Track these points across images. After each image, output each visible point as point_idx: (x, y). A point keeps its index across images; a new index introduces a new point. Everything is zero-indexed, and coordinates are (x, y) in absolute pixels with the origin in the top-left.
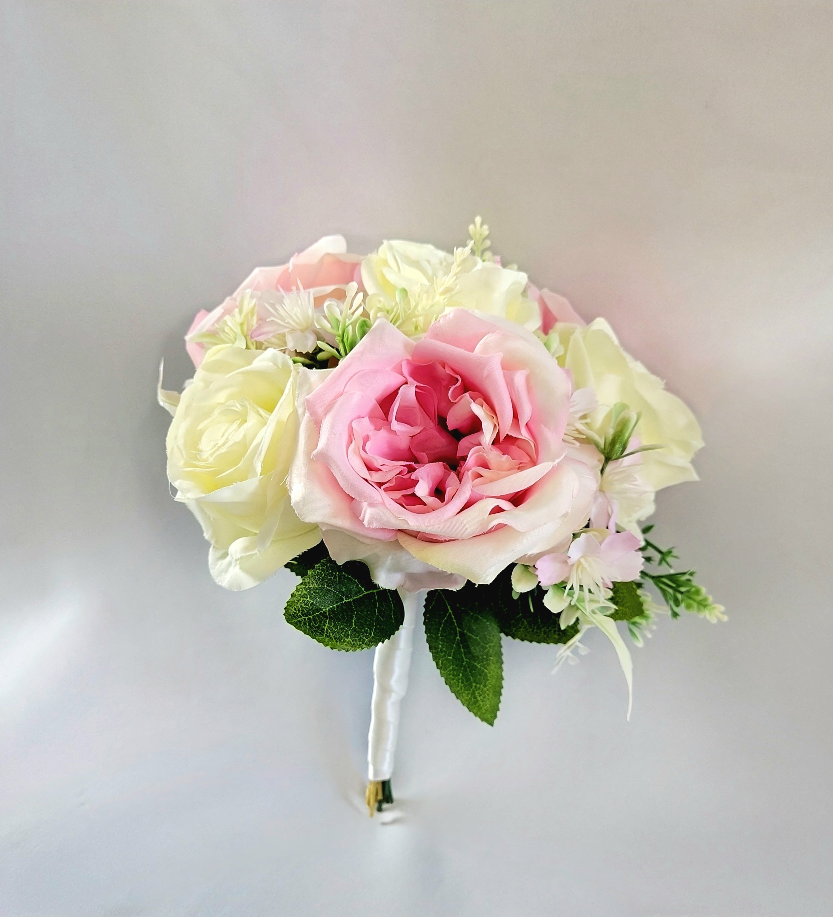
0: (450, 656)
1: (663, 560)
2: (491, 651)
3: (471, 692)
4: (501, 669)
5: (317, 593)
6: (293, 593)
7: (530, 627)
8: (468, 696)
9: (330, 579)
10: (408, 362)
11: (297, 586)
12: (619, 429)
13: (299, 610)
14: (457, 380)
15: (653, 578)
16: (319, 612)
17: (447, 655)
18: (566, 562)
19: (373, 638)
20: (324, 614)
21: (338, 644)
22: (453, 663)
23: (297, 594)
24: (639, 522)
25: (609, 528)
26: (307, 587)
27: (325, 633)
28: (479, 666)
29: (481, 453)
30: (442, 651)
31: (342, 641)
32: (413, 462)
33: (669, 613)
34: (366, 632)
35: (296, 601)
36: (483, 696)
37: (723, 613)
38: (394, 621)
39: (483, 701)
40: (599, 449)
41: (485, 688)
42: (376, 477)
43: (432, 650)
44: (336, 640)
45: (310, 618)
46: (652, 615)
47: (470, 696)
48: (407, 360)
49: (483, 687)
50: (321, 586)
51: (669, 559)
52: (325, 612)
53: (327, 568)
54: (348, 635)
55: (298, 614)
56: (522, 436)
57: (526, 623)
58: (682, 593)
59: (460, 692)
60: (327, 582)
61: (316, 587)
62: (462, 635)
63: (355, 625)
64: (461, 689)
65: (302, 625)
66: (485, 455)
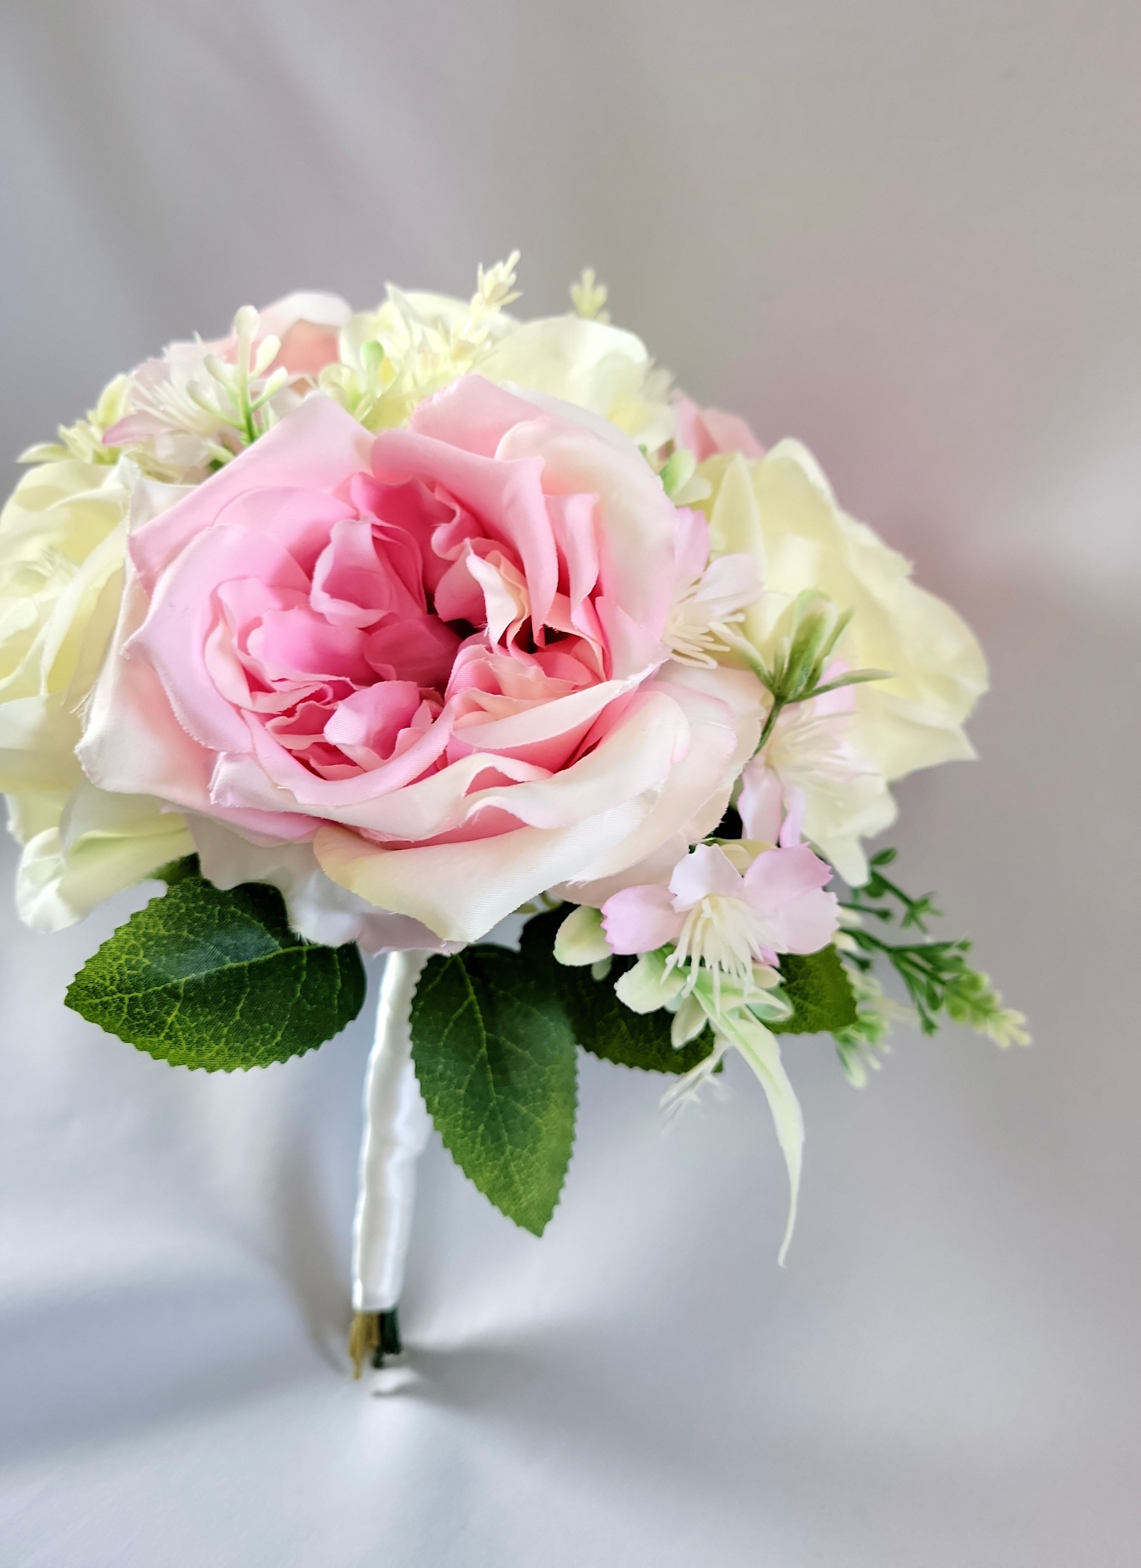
0: (460, 1088)
1: (912, 917)
2: (554, 1081)
3: (500, 1163)
4: (572, 1118)
5: (163, 946)
6: (106, 944)
7: (633, 1037)
8: (492, 1172)
9: (198, 920)
10: (367, 480)
11: (117, 930)
12: (802, 638)
13: (112, 979)
14: (453, 514)
15: (890, 950)
16: (163, 986)
17: (453, 1085)
18: (671, 907)
19: (277, 1044)
20: (173, 993)
21: (193, 1054)
22: (465, 1101)
23: (114, 946)
24: (865, 842)
25: (782, 844)
26: (141, 932)
27: (166, 1030)
28: (524, 1110)
29: (482, 659)
30: (442, 1077)
31: (204, 1048)
32: (346, 676)
33: (916, 1021)
34: (264, 1031)
35: (109, 961)
36: (525, 1171)
37: (1022, 1028)
38: (336, 1012)
39: (524, 1183)
40: (761, 677)
41: (532, 1155)
42: (265, 704)
43: (420, 1075)
44: (190, 1046)
45: (136, 997)
46: (886, 1026)
47: (496, 1172)
48: (363, 475)
49: (529, 1154)
50: (173, 932)
51: (924, 916)
52: (176, 987)
53: (195, 895)
54: (221, 1037)
55: (106, 987)
56: (573, 627)
57: (624, 1027)
58: (943, 983)
59: (476, 1163)
60: (189, 925)
61: (163, 932)
62: (493, 1046)
63: (241, 1015)
64: (479, 1157)
65: (109, 1012)
66: (491, 665)
